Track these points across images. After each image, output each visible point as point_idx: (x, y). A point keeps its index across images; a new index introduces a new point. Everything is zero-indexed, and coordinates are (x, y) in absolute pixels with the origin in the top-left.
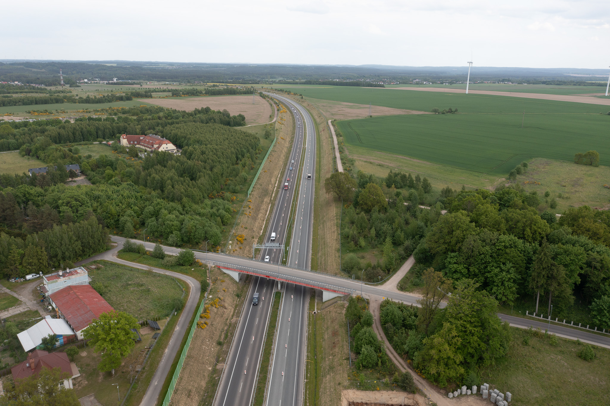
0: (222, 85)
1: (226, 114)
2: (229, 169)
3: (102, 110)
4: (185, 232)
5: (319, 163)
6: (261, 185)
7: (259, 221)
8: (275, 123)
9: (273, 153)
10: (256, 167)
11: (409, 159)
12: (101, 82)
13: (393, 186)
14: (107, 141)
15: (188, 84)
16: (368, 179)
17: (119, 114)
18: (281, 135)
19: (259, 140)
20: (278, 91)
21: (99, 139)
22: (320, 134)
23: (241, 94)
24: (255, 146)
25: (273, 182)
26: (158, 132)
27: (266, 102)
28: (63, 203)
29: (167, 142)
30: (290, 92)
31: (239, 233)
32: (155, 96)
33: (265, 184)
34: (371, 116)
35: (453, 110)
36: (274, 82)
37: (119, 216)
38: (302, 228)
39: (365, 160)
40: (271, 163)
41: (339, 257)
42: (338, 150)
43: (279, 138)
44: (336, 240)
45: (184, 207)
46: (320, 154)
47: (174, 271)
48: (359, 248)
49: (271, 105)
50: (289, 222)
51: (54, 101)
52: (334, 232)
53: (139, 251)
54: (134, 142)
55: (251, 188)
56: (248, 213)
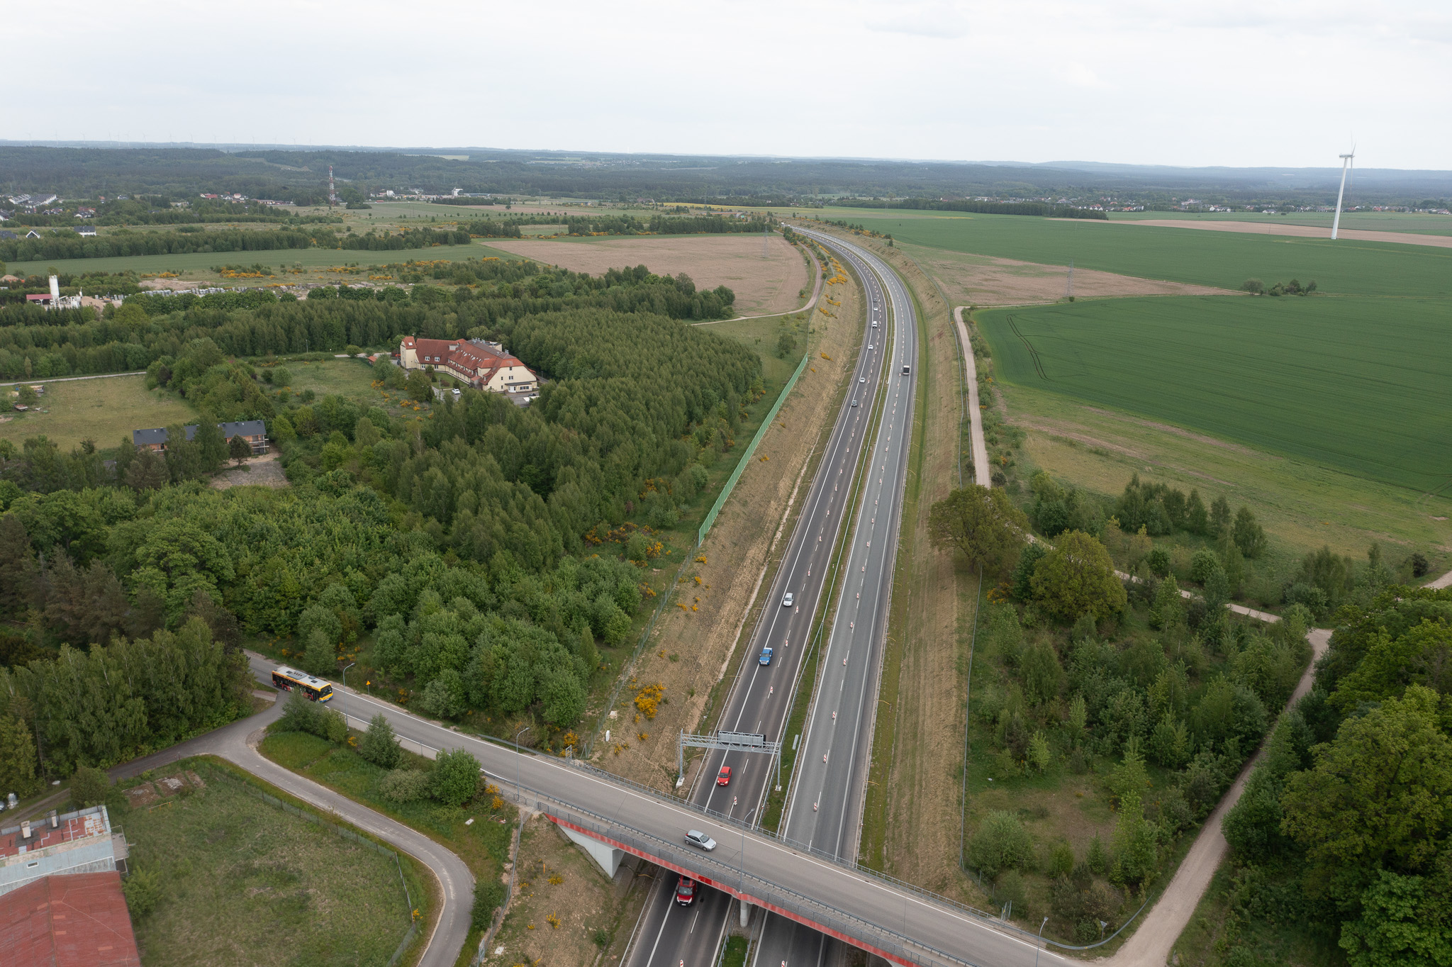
0: (700, 208)
1: (684, 286)
2: (661, 449)
3: (389, 267)
4: (475, 674)
5: (921, 433)
6: (745, 504)
7: (721, 628)
8: (810, 311)
9: (794, 402)
10: (740, 444)
11: (1184, 433)
12: (424, 197)
13: (1143, 530)
14: (370, 354)
15: (621, 205)
16: (1062, 503)
17: (427, 278)
18: (824, 346)
19: (760, 363)
20: (833, 224)
21: (350, 346)
22: (931, 344)
23: (738, 231)
24: (743, 382)
25: (782, 492)
26: (499, 332)
27: (797, 254)
28: (148, 555)
29: (511, 362)
30: (861, 228)
31: (649, 678)
32: (530, 233)
33: (757, 498)
34: (1072, 299)
35: (1304, 284)
36: (828, 203)
37: (304, 598)
38: (849, 662)
39: (1056, 433)
40: (785, 431)
41: (960, 803)
42: (977, 398)
43: (817, 355)
44: (954, 727)
45: (494, 580)
46: (925, 405)
47: (410, 825)
48: (1028, 771)
49: (808, 263)
50: (812, 637)
51: (285, 243)
52: (948, 693)
53: (326, 732)
54: (432, 357)
55: (713, 516)
56: (688, 603)
